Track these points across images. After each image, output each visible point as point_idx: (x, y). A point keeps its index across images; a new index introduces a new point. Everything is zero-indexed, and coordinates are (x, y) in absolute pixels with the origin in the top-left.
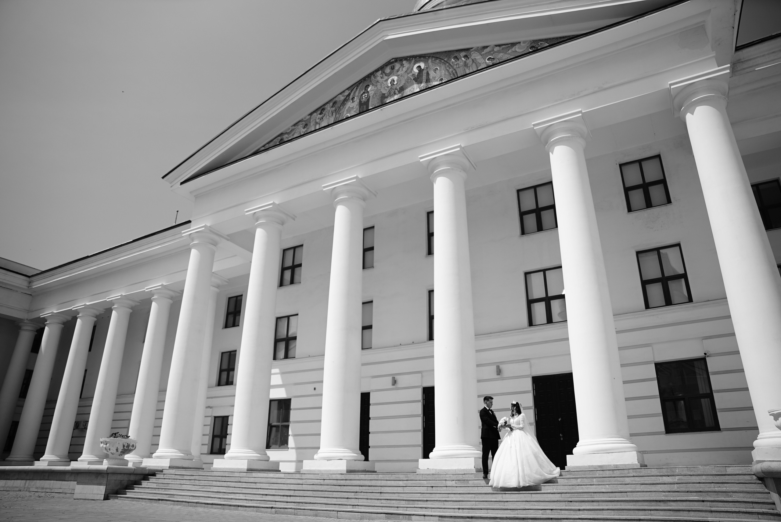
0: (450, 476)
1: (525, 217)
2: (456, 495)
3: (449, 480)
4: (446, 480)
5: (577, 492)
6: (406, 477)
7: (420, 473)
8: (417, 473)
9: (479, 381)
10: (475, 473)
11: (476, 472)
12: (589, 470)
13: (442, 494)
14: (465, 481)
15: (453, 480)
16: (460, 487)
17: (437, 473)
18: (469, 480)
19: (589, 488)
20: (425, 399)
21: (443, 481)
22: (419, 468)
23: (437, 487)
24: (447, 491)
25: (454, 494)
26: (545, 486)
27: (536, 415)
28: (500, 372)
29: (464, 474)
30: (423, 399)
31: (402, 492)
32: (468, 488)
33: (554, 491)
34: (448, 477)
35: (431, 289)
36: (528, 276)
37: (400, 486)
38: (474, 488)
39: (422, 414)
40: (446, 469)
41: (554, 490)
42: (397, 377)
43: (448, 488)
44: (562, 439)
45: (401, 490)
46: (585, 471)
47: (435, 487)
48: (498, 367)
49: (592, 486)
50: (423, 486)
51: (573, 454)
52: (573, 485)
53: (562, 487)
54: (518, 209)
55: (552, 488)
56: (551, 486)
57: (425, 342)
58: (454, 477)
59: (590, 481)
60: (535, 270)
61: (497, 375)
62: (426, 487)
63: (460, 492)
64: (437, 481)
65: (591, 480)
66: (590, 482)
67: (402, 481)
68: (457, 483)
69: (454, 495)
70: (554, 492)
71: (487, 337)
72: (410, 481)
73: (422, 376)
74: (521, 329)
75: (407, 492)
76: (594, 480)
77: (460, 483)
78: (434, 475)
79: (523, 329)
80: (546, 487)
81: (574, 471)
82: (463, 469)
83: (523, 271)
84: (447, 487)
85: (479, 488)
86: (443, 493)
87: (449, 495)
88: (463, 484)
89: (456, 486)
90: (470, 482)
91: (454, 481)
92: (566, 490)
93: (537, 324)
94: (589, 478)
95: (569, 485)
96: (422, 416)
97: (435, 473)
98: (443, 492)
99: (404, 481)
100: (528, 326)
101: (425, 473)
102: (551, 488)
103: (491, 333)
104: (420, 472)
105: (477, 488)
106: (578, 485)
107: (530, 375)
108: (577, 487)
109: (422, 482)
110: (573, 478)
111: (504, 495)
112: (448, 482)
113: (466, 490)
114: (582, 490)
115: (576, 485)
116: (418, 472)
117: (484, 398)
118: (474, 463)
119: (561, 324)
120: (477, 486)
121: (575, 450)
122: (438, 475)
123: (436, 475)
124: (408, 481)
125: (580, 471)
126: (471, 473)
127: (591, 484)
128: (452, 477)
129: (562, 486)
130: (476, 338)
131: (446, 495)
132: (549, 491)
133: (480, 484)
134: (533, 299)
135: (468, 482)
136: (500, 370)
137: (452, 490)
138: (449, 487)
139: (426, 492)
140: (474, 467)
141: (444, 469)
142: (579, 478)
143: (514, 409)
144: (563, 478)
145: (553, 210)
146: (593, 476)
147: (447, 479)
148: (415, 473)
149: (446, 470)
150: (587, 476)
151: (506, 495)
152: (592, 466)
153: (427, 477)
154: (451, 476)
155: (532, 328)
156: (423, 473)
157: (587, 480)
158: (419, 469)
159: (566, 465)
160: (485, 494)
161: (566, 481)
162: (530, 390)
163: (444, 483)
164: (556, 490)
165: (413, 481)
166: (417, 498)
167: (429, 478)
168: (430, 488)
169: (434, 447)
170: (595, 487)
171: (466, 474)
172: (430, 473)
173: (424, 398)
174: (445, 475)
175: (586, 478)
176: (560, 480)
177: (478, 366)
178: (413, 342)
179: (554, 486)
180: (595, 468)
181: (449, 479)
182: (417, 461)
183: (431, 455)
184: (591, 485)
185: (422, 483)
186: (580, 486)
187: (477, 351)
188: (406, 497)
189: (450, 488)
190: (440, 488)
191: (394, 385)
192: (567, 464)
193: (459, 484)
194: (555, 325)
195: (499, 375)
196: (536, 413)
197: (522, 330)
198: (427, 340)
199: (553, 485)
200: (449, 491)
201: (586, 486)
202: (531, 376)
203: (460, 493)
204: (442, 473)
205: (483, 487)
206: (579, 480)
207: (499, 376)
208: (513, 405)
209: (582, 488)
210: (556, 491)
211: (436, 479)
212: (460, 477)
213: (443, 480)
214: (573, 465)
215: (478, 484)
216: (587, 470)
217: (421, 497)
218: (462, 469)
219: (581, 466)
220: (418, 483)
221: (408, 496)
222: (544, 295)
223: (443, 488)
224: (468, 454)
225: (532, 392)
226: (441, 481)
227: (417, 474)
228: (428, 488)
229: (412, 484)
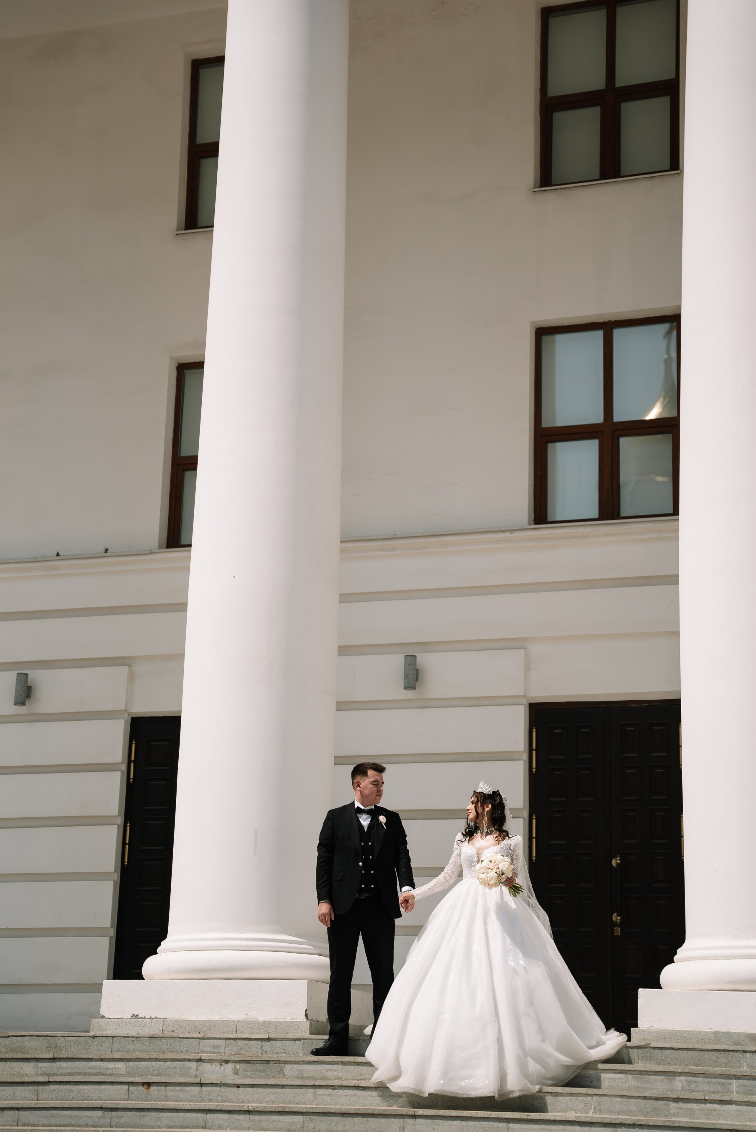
0: (214, 1047)
1: (560, 118)
2: (236, 1116)
3: (211, 1061)
4: (200, 1060)
5: (671, 1124)
6: (49, 1048)
7: (105, 1033)
8: (92, 1033)
9: (341, 706)
10: (307, 1035)
11: (311, 1034)
12: (716, 1047)
13: (181, 1114)
14: (271, 1064)
15: (227, 1062)
16: (252, 1086)
17: (167, 1034)
18: (286, 1063)
19: (714, 1113)
20: (134, 762)
21: (187, 1064)
22: (103, 1011)
23: (166, 1084)
24: (202, 1100)
25: (229, 1112)
26: (556, 1094)
27: (534, 840)
28: (417, 680)
29: (269, 1039)
30: (129, 761)
31: (33, 1104)
32: (279, 1090)
33: (590, 1114)
34: (207, 1049)
35: (188, 356)
36: (545, 339)
37: (23, 1083)
38: (303, 1090)
39: (119, 815)
40: (203, 1018)
41: (588, 1112)
42: (36, 676)
43: (205, 1089)
44: (618, 931)
45: (28, 1095)
46: (701, 1050)
47: (158, 1084)
48: (411, 661)
49: (726, 1107)
50: (112, 1083)
51: (659, 987)
52: (657, 1099)
53: (617, 1104)
54: (539, 86)
55: (582, 1105)
56: (580, 1098)
57: (151, 553)
58: (230, 1051)
59: (719, 1088)
60: (574, 323)
61: (405, 688)
62: (125, 1087)
63: (251, 1106)
64: (168, 1063)
65: (724, 1084)
66: (718, 1092)
67: (32, 1064)
68: (240, 1072)
69: (230, 1116)
70: (589, 1120)
71: (381, 550)
72: (64, 1064)
73: (131, 677)
74: (503, 531)
75: (51, 1104)
76: (735, 1084)
77: (249, 1074)
78: (157, 1041)
79: (512, 531)
80: (560, 1098)
81: (661, 1048)
82: (264, 1022)
83: (532, 323)
84: (201, 1085)
85: (320, 1092)
86: (189, 1108)
87: (210, 1116)
88: (262, 1077)
89: (238, 1082)
90: (288, 1069)
91: (230, 1066)
92: (630, 1113)
93: (558, 519)
94: (715, 1076)
95: (645, 1098)
96: (120, 821)
97: (161, 1035)
98: (187, 1105)
99: (41, 1064)
100: (529, 524)
101: (124, 1033)
102: (577, 1103)
103: (395, 538)
104: (106, 1030)
105: (311, 1091)
106: (677, 1100)
107: (524, 696)
108: (673, 1105)
109: (110, 1065)
110: (656, 1073)
111: (410, 1121)
112: (206, 1067)
113: (272, 1097)
114: (687, 1120)
115: (669, 1099)
116: (97, 1027)
117: (355, 766)
118: (305, 999)
119: (650, 525)
120: (314, 1086)
121: (667, 974)
122: (171, 1041)
123: (164, 1040)
124: (58, 1064)
125: (683, 1049)
126: (291, 1036)
127: (724, 1098)
128: (222, 1051)
129: (618, 1099)
130: (342, 551)
131: (199, 1115)
132: (571, 1116)
133: (324, 1078)
134: (554, 426)
135: (282, 1070)
136: (417, 670)
137: (220, 1098)
138: (212, 1085)
139: (122, 1104)
140: (306, 1015)
141: (193, 1018)
142: (680, 1074)
143: (484, 810)
144: (622, 1072)
145: (665, 101)
146: (732, 1071)
147: (205, 1056)
148: (87, 1034)
149: (204, 1023)
150: (710, 1068)
151: (419, 1121)
152: (728, 1035)
153: (130, 1046)
154: (218, 1047)
155: (545, 531)
156: (115, 1033)
157: (709, 1083)
158: (103, 1017)
159: (636, 1026)
160: (343, 1114)
161: (631, 1081)
162: (518, 750)
163: (193, 1071)
164: (595, 1112)
165: (77, 1064)
166: (87, 1126)
167: (139, 1050)
168: (141, 1088)
169: (164, 936)
170: (736, 1111)
171: (275, 1039)
172: (141, 1033)
173: (133, 759)
174: (196, 1042)
175: (705, 1075)
176: (612, 1075)
177: (344, 650)
178: (106, 551)
179: (589, 1098)
180: (739, 1044)
181: (214, 1057)
182: (98, 988)
183: (150, 965)
184: (721, 1102)
185: (109, 1069)
186: (681, 1105)
187: (346, 598)
188: (45, 1122)
189: (215, 1088)
190: (178, 1088)
191: (23, 704)
192: (639, 1023)
193: (247, 1077)
194: (628, 527)
195: (414, 688)
196: (534, 835)
197: (508, 535)
198: (160, 547)
199: (587, 1095)
200: (210, 1100)
201: (702, 1106)
202: (526, 702)
203: (250, 1108)
204: (187, 1035)
205: (333, 1087)
206: (679, 1082)
207: (410, 694)
208: (482, 799)
209: (691, 1113)
210: (595, 1116)
211: (161, 1056)
212: (254, 1051)
213: (189, 1060)
214: (658, 1026)
215: (316, 1079)
216: (709, 1047)
217: (102, 1121)
218: (261, 1019)
219: (688, 1032)
220: (94, 1071)
221: (53, 1121)
222: (597, 417)
223: (187, 1088)
224: (286, 966)
225: (525, 756)
226: (181, 1063)
227: (94, 1037)
228: (131, 1088)
229: (70, 1074)
